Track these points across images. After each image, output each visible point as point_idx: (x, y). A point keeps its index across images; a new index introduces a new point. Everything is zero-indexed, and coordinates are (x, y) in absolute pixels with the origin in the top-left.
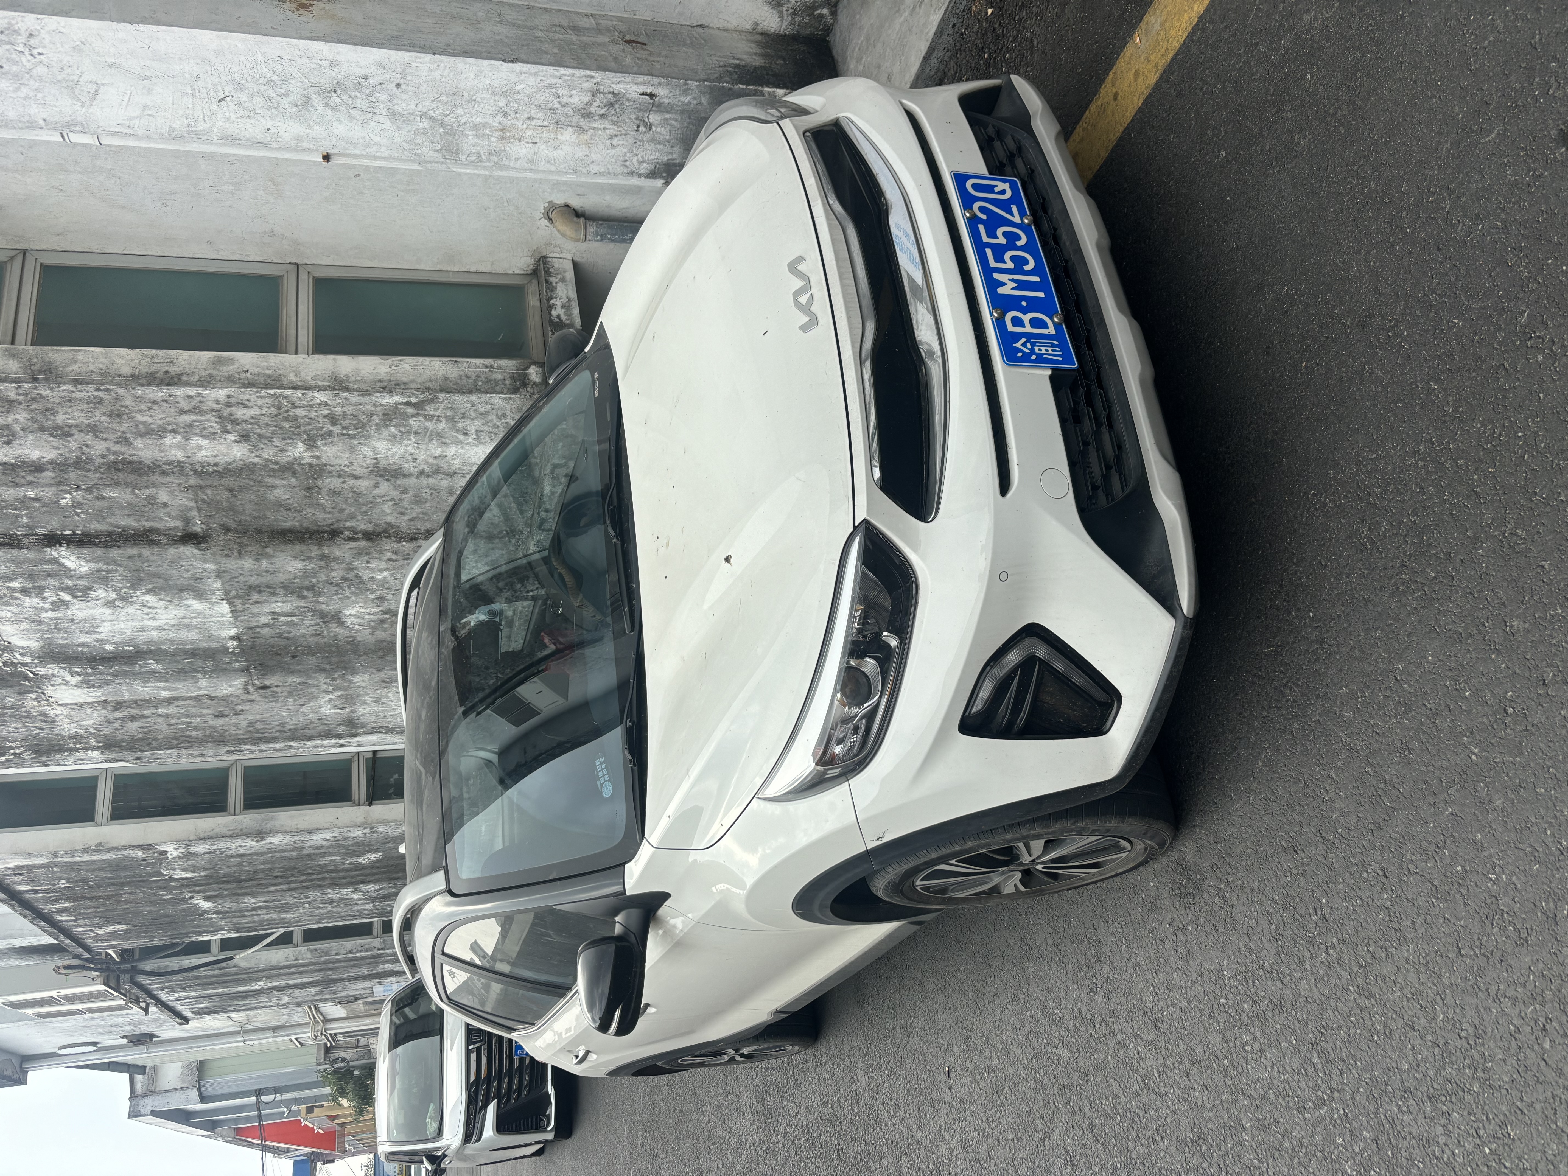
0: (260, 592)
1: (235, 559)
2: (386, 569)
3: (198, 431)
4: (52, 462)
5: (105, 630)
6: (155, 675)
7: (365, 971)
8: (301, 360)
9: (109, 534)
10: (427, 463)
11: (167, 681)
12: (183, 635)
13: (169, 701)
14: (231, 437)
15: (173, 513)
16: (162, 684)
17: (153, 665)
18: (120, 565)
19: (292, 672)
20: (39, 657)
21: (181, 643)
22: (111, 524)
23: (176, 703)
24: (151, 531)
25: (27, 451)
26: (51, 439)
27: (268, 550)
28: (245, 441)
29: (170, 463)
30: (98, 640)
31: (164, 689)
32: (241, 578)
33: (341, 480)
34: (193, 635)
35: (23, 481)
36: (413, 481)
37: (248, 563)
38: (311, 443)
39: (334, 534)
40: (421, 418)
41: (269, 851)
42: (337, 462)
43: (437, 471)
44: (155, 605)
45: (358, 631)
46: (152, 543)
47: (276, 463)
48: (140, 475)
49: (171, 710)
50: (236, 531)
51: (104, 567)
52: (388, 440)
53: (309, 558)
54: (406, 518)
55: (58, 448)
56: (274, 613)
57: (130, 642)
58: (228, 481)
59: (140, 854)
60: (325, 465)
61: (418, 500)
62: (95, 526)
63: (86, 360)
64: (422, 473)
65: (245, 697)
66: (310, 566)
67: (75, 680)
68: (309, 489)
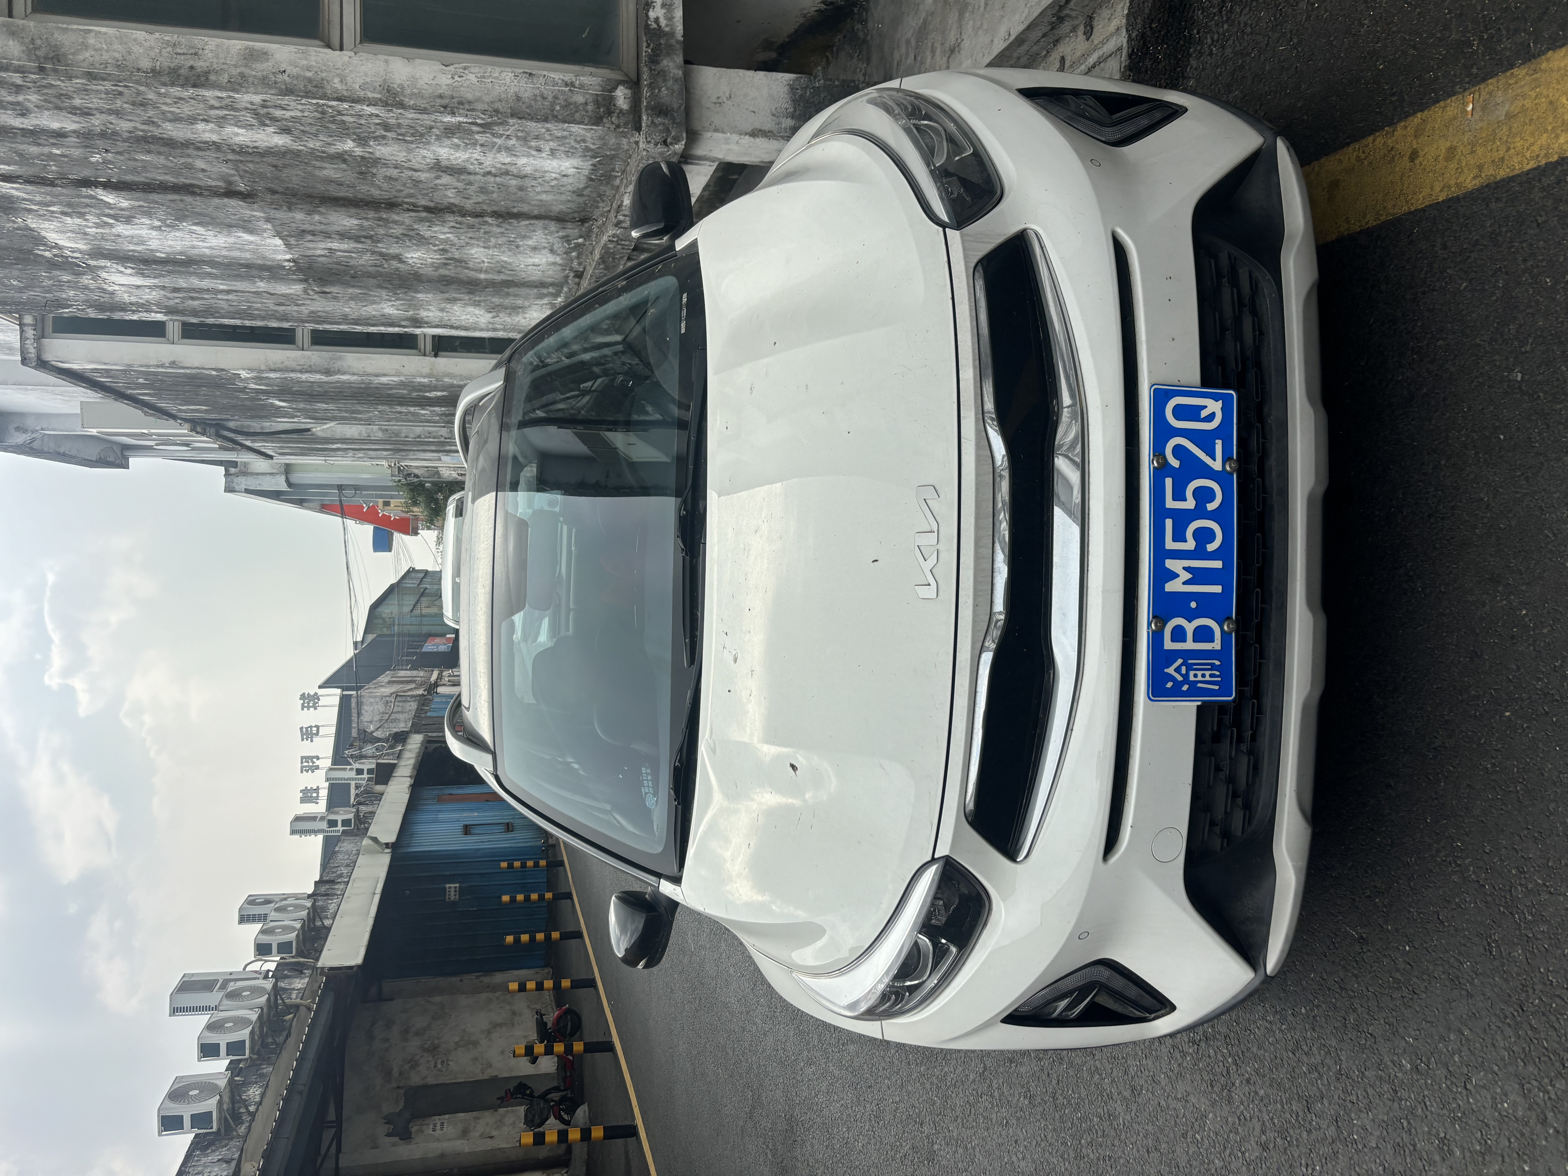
0: (314, 235)
1: (285, 211)
2: (449, 233)
3: (232, 122)
4: (74, 132)
5: (154, 244)
6: (210, 275)
7: (433, 448)
8: (346, 59)
9: (148, 184)
10: (494, 167)
11: (224, 280)
12: (236, 254)
13: (228, 292)
14: (271, 129)
15: (212, 176)
16: (219, 281)
17: (208, 269)
18: (162, 205)
19: (353, 286)
20: (89, 255)
21: (235, 259)
22: (147, 178)
23: (235, 294)
24: (192, 185)
25: (46, 123)
26: (70, 115)
27: (320, 209)
28: (287, 133)
29: (206, 142)
30: (148, 250)
31: (221, 284)
32: (293, 225)
33: (398, 170)
34: (248, 255)
35: (45, 142)
36: (478, 177)
37: (299, 216)
38: (362, 141)
39: (392, 205)
40: (488, 135)
41: (338, 382)
42: (392, 158)
43: (507, 173)
44: (204, 233)
45: (419, 268)
46: (193, 194)
47: (323, 152)
48: (174, 148)
49: (230, 297)
50: (283, 193)
51: (146, 205)
52: (450, 148)
53: (366, 219)
54: (471, 202)
55: (80, 123)
56: (330, 249)
57: (181, 253)
58: (270, 159)
59: (214, 373)
60: (380, 159)
61: (483, 190)
62: (129, 178)
63: (98, 46)
64: (489, 173)
65: (305, 296)
66: (366, 223)
67: (129, 271)
68: (361, 173)
